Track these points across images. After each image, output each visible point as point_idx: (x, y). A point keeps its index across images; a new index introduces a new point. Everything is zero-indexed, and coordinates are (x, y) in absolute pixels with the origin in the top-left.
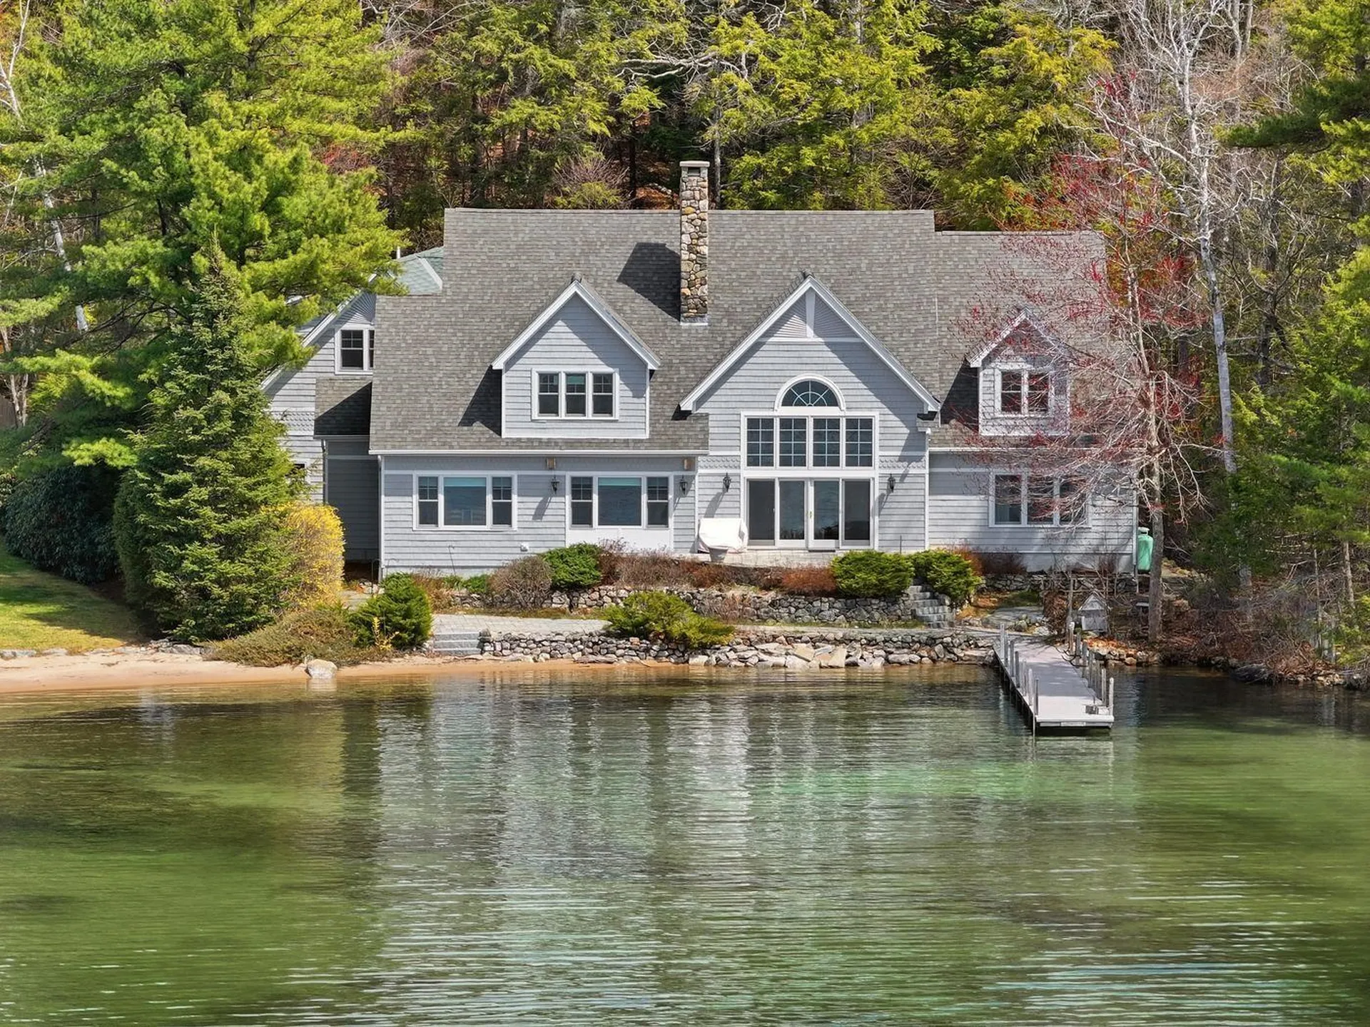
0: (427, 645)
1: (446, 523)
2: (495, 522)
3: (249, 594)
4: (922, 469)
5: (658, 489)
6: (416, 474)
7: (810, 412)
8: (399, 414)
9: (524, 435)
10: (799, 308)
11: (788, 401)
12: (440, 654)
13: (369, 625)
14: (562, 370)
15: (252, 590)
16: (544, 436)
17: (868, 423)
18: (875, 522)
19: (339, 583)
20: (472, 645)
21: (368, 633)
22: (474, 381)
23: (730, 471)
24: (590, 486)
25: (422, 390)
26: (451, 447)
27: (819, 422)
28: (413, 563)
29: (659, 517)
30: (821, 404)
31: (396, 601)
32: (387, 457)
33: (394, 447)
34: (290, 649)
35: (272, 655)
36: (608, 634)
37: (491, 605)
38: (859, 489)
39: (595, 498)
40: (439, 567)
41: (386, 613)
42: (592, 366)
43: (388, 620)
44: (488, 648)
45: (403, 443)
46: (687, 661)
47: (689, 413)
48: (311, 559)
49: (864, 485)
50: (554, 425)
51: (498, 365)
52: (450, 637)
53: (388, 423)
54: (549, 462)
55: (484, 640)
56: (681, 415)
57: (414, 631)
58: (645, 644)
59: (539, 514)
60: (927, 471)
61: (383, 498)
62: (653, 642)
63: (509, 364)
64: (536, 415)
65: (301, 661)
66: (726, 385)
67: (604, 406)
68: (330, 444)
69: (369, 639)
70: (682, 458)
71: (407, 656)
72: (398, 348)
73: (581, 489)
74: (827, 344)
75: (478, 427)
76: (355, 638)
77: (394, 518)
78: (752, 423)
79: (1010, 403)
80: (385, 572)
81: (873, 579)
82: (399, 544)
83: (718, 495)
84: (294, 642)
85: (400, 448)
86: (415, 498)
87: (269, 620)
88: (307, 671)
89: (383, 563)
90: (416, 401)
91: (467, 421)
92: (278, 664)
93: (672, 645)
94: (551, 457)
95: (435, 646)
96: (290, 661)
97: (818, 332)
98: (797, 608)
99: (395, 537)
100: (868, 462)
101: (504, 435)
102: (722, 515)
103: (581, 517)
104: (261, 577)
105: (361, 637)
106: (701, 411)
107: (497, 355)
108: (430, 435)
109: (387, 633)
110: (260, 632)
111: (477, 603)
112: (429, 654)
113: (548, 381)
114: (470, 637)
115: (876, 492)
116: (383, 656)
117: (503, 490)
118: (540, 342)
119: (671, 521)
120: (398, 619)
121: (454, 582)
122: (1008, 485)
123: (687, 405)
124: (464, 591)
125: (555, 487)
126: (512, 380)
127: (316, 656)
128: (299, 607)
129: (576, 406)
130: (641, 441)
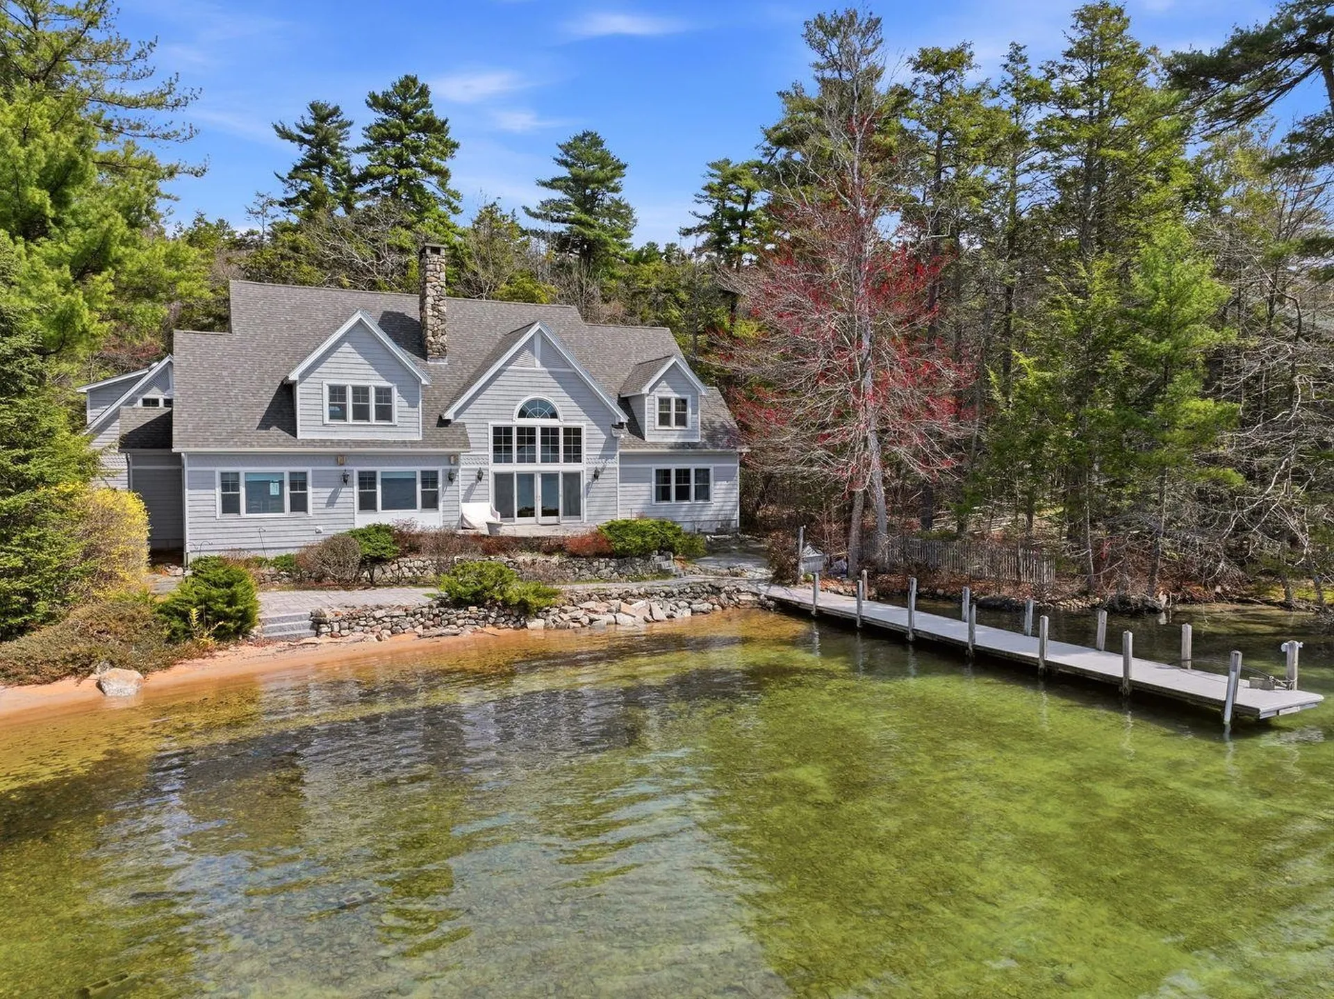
0: (254, 631)
1: (248, 511)
2: (292, 509)
3: (16, 592)
4: (615, 464)
5: (430, 480)
6: (219, 470)
7: (538, 423)
8: (200, 419)
9: (317, 437)
10: (529, 345)
11: (522, 414)
12: (270, 641)
13: (185, 616)
14: (349, 384)
15: (19, 585)
16: (335, 437)
17: (578, 431)
18: (584, 502)
19: (144, 569)
20: (304, 627)
21: (182, 625)
22: (267, 395)
23: (483, 467)
24: (375, 479)
25: (220, 401)
26: (252, 446)
27: (545, 430)
28: (221, 547)
29: (431, 502)
30: (545, 417)
31: (215, 585)
32: (190, 455)
33: (196, 446)
34: (75, 658)
35: (47, 669)
36: (442, 604)
37: (300, 581)
38: (573, 479)
39: (379, 488)
40: (247, 550)
41: (205, 601)
42: (375, 381)
43: (209, 609)
44: (324, 629)
45: (206, 441)
46: (525, 626)
47: (448, 421)
48: (110, 545)
49: (576, 476)
50: (343, 429)
51: (293, 377)
52: (279, 619)
53: (190, 426)
54: (339, 459)
55: (317, 622)
56: (443, 423)
57: (241, 618)
58: (483, 611)
59: (331, 502)
60: (617, 466)
61: (187, 492)
62: (490, 609)
63: (303, 376)
64: (327, 420)
65: (91, 672)
66: (477, 401)
67: (385, 413)
68: (133, 456)
69: (185, 631)
70: (449, 456)
71: (232, 648)
72: (196, 370)
73: (367, 480)
74: (550, 373)
75: (274, 430)
76: (167, 632)
77: (198, 509)
78: (497, 430)
79: (664, 420)
80: (190, 557)
81: (639, 541)
82: (203, 531)
83: (472, 485)
84: (82, 647)
85: (203, 446)
86: (218, 491)
87: (50, 617)
88: (99, 686)
89: (188, 548)
90: (216, 410)
91: (265, 424)
92: (56, 679)
93: (508, 611)
94: (342, 455)
95: (263, 631)
96: (75, 672)
97: (543, 364)
98: (580, 569)
99: (200, 525)
100: (578, 459)
101: (300, 436)
102: (475, 501)
103: (367, 503)
104: (31, 568)
105: (174, 632)
106: (458, 421)
107: (293, 368)
108: (232, 436)
109: (207, 624)
110: (36, 635)
111: (286, 579)
112: (260, 643)
113: (337, 393)
114: (300, 618)
115: (585, 480)
116: (204, 652)
117: (299, 483)
118: (330, 360)
119: (441, 505)
120: (220, 606)
121: (260, 562)
122: (664, 475)
123: (449, 415)
124: (272, 569)
125: (345, 480)
126: (305, 391)
127: (112, 664)
128: (95, 599)
129: (361, 413)
130: (416, 442)
